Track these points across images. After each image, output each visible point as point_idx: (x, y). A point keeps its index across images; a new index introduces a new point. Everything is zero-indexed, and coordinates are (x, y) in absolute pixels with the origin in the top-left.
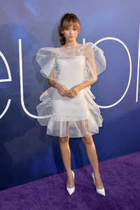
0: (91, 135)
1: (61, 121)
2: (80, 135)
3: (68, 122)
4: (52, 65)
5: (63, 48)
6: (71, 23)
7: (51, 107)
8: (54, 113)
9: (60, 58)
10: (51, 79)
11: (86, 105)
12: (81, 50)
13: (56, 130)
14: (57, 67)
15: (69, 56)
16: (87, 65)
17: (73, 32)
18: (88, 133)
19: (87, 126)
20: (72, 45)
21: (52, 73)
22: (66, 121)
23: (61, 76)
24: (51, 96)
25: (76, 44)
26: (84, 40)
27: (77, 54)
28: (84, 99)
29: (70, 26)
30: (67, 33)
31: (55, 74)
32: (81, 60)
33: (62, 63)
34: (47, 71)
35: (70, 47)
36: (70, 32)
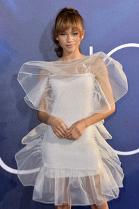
0: (105, 201)
1: (57, 177)
2: (87, 202)
3: (67, 179)
4: (42, 88)
5: (60, 62)
6: (69, 24)
7: (40, 155)
8: (45, 165)
9: (55, 78)
10: (42, 110)
11: (96, 151)
12: (87, 65)
13: (48, 193)
14: (49, 92)
15: (69, 74)
16: (96, 88)
17: (72, 38)
18: (99, 198)
19: (98, 185)
20: (73, 58)
21: (42, 101)
22: (64, 176)
23: (55, 105)
24: (40, 136)
25: (78, 55)
26: (91, 48)
27: (81, 71)
28: (93, 141)
29: (67, 28)
30: (63, 39)
31: (47, 103)
32: (88, 79)
33: (58, 85)
34: (34, 98)
35: (69, 60)
36: (68, 39)
